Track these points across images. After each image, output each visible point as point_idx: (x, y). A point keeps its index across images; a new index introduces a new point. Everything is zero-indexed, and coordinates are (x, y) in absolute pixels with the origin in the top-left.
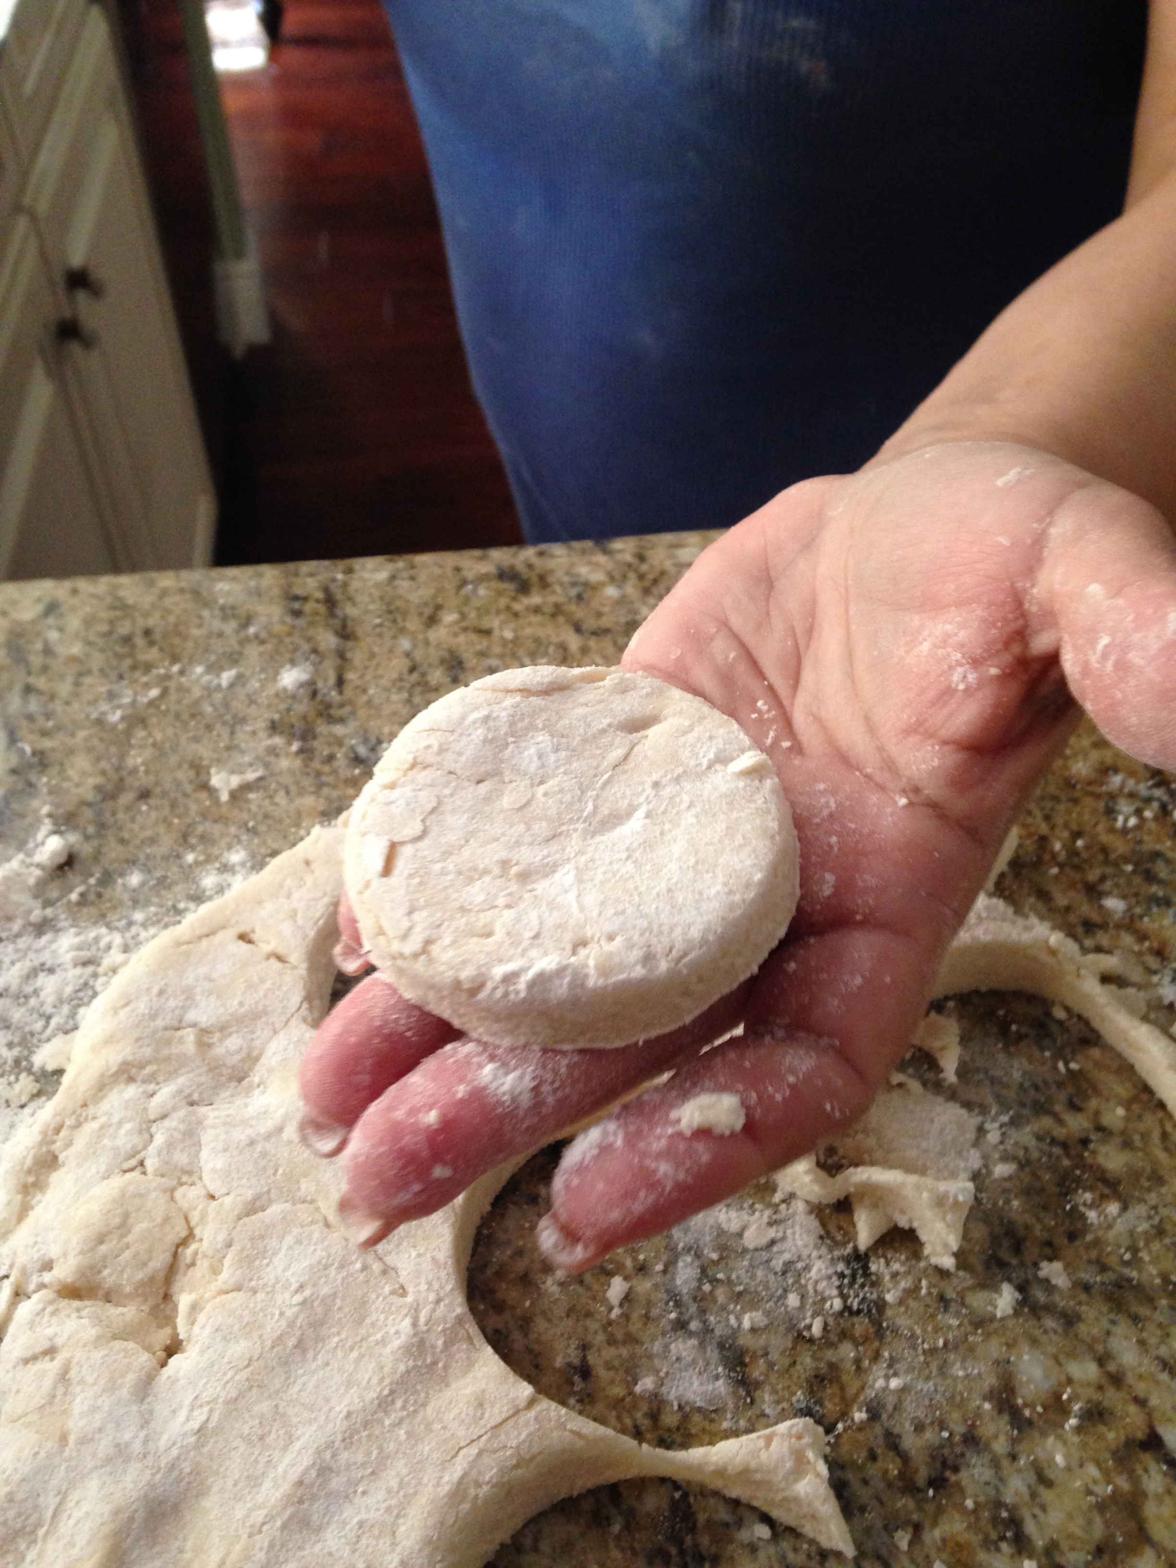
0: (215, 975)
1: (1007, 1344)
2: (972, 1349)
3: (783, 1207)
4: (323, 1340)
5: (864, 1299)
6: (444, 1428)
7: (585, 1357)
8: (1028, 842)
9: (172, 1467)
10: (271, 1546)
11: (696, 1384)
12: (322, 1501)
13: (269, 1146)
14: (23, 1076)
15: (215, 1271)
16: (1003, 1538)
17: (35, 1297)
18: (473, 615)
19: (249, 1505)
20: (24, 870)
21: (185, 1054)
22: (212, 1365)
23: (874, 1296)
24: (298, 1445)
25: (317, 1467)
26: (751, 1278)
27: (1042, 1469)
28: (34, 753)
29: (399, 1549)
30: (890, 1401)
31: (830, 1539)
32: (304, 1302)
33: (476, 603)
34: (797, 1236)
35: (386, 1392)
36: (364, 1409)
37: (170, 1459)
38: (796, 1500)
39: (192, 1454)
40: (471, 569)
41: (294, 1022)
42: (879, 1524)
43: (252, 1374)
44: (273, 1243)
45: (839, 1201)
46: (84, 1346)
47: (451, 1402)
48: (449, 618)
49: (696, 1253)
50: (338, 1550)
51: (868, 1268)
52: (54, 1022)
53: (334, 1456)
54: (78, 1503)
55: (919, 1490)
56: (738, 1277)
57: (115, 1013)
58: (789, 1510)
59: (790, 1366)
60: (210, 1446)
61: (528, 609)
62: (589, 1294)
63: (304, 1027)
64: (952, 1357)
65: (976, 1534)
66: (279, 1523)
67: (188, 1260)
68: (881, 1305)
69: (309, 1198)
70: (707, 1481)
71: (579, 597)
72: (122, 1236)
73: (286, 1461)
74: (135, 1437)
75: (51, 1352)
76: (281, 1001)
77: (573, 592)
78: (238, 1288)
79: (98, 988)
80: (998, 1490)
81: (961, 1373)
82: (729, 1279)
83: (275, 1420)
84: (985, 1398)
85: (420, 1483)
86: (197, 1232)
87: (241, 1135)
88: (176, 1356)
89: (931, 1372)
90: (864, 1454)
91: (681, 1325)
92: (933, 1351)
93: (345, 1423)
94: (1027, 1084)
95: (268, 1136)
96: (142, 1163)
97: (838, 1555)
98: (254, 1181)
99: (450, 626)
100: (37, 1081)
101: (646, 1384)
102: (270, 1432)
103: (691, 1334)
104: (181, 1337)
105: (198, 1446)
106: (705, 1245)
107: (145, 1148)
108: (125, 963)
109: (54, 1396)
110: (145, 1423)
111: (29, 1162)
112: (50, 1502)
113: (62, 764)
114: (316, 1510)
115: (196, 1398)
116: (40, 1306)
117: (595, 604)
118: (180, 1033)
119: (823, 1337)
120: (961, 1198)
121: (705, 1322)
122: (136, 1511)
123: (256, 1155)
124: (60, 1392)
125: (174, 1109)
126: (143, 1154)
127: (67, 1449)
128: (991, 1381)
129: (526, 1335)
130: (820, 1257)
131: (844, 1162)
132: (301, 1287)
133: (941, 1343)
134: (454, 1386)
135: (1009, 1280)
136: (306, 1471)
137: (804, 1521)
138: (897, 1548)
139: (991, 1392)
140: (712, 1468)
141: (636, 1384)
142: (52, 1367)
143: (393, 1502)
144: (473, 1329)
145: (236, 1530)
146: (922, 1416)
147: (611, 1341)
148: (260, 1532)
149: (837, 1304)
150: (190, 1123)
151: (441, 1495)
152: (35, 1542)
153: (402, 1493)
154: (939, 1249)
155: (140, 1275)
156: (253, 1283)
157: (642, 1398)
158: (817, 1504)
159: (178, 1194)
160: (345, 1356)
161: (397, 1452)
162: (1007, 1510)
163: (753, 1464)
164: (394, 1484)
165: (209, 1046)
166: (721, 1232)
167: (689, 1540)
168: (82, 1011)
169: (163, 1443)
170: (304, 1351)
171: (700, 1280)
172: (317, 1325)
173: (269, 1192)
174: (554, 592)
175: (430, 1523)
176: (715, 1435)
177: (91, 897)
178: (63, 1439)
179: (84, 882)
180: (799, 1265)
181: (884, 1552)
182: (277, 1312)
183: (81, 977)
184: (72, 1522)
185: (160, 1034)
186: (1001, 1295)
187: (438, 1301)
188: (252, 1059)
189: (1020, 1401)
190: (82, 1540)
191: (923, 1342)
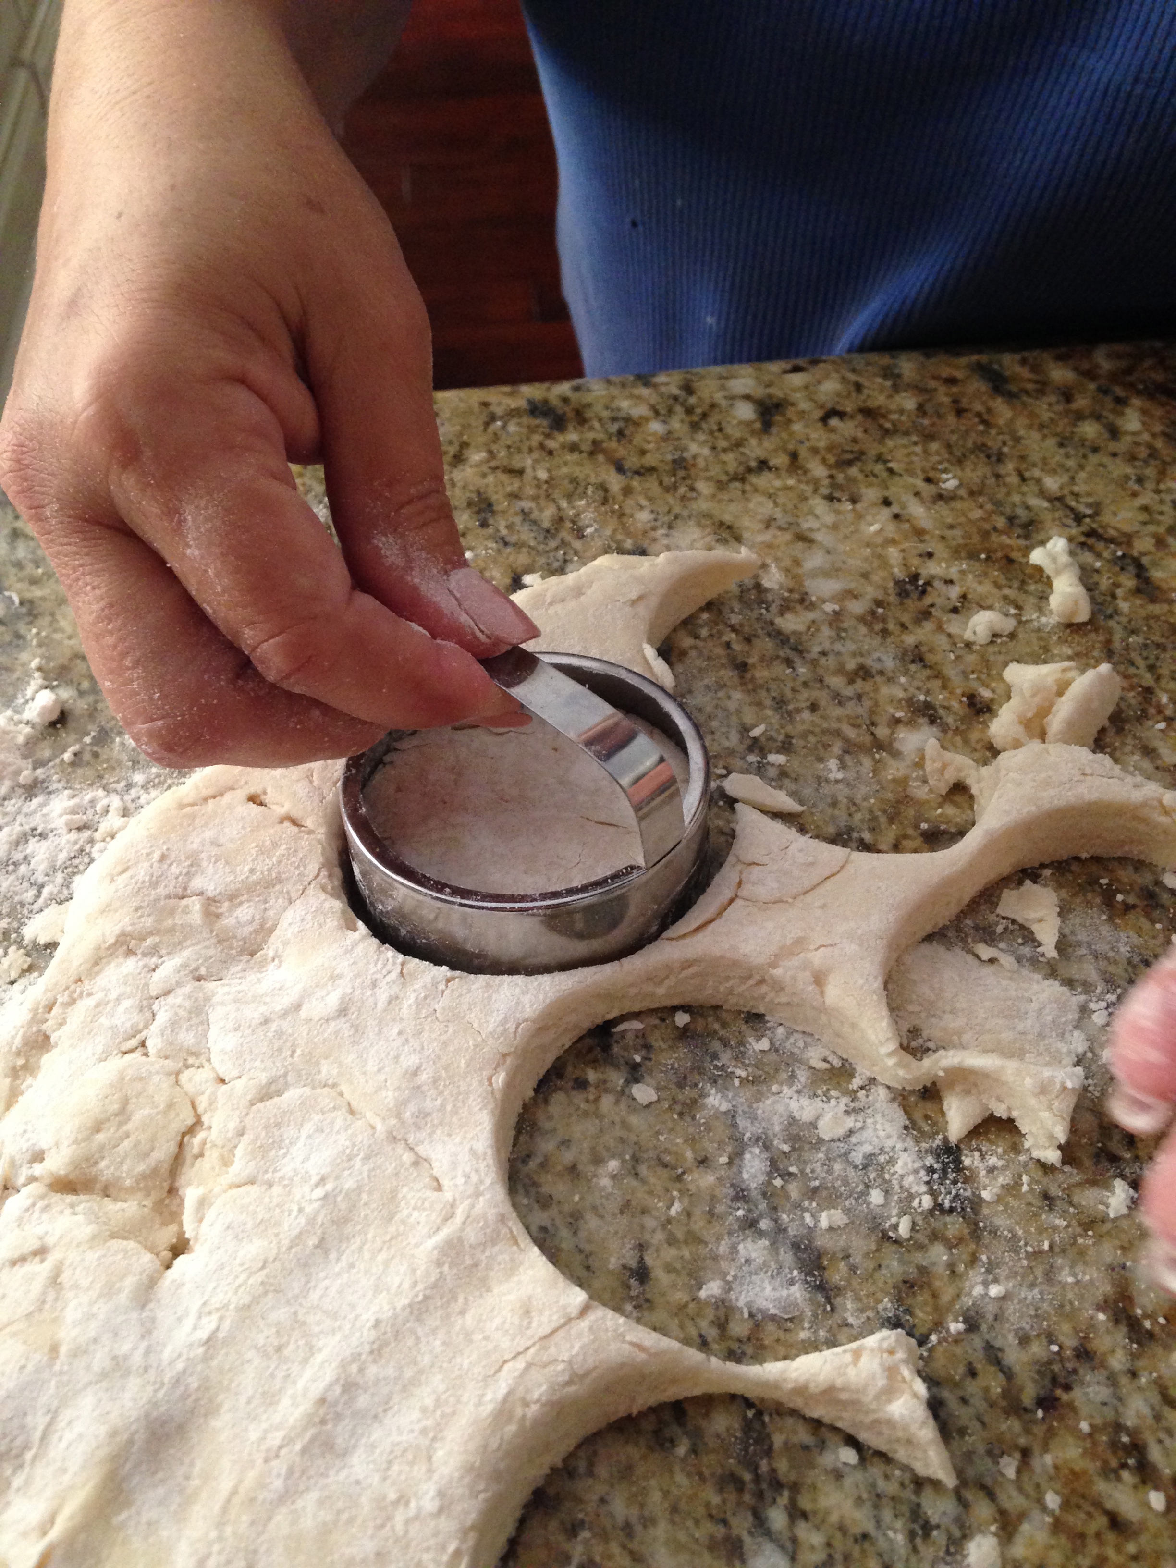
0: (222, 840)
1: (1123, 1248)
2: (1082, 1253)
3: (862, 1093)
4: (348, 1239)
5: (957, 1196)
6: (486, 1338)
7: (642, 1258)
8: (1132, 694)
9: (177, 1381)
10: (291, 1471)
11: (768, 1288)
12: (347, 1420)
13: (285, 1025)
14: (13, 949)
15: (226, 1162)
16: (1124, 1466)
17: (25, 1191)
18: (503, 453)
19: (264, 1426)
20: (12, 728)
21: (191, 926)
22: (222, 1267)
23: (968, 1193)
24: (319, 1358)
25: (342, 1382)
26: (827, 1172)
27: (1166, 1388)
28: (22, 603)
29: (436, 1477)
30: (990, 1309)
31: (927, 1465)
32: (326, 1197)
33: (505, 440)
34: (879, 1126)
35: (420, 1298)
36: (395, 1316)
37: (174, 1373)
38: (890, 1423)
39: (199, 1368)
40: (499, 404)
41: (311, 891)
42: (981, 1449)
43: (267, 1276)
44: (289, 1132)
45: (925, 1087)
46: (78, 1245)
47: (492, 1310)
48: (477, 456)
49: (764, 1144)
50: (366, 1477)
51: (961, 1162)
52: (46, 891)
53: (361, 1370)
54: (70, 1422)
55: (1025, 1410)
56: (813, 1171)
57: (112, 880)
58: (880, 1433)
59: (874, 1270)
60: (220, 1358)
61: (563, 447)
62: (646, 1188)
63: (323, 896)
64: (1060, 1261)
65: (1093, 1460)
66: (298, 1447)
67: (196, 1150)
68: (976, 1203)
69: (330, 1082)
70: (784, 1400)
71: (621, 433)
72: (121, 1124)
73: (308, 1373)
74: (134, 1349)
75: (41, 1252)
76: (298, 867)
77: (614, 428)
78: (252, 1182)
79: (95, 855)
80: (1117, 1411)
81: (1070, 1280)
82: (802, 1172)
83: (293, 1329)
84: (1099, 1308)
85: (459, 1401)
86: (205, 1119)
87: (254, 1013)
88: (181, 1257)
89: (1036, 1278)
90: (961, 1369)
91: (750, 1224)
92: (1037, 1254)
93: (373, 1332)
94: (1136, 959)
95: (285, 1014)
96: (143, 1044)
97: (936, 1484)
98: (269, 1063)
99: (477, 465)
100: (28, 955)
101: (712, 1289)
102: (288, 1343)
103: (761, 1234)
104: (187, 1236)
105: (206, 1359)
106: (775, 1135)
107: (146, 1027)
108: (123, 828)
109: (44, 1302)
110: (146, 1333)
111: (18, 1042)
112: (38, 1421)
113: (53, 614)
114: (341, 1433)
115: (204, 1304)
116: (29, 1202)
117: (638, 440)
118: (184, 902)
119: (911, 1238)
120: (1069, 1085)
121: (776, 1221)
122: (136, 1432)
123: (270, 1035)
124: (51, 1297)
125: (179, 984)
126: (144, 1034)
127: (58, 1362)
128: (1105, 1288)
129: (575, 1233)
130: (905, 1150)
131: (931, 1045)
132: (323, 1180)
133: (1046, 1246)
134: (496, 1291)
135: (1123, 1176)
136: (330, 1386)
137: (896, 1446)
138: (1003, 1475)
139: (1106, 1302)
140: (790, 1386)
141: (700, 1288)
142: (40, 1269)
143: (429, 1423)
144: (517, 1228)
145: (250, 1454)
146: (1028, 1327)
147: (672, 1241)
148: (277, 1456)
149: (927, 1202)
150: (196, 1000)
151: (484, 1414)
152: (21, 1466)
153: (439, 1413)
154: (1043, 1141)
155: (141, 1167)
156: (269, 1176)
157: (707, 1303)
158: (914, 1428)
159: (184, 1077)
160: (373, 1258)
161: (432, 1366)
162: (1129, 1435)
163: (839, 1383)
164: (429, 1402)
165: (218, 916)
166: (793, 1121)
167: (764, 1466)
168: (77, 879)
169: (167, 1354)
170: (326, 1252)
171: (769, 1174)
172: (340, 1222)
173: (285, 1075)
174: (592, 428)
175: (471, 1446)
176: (791, 1346)
177: (87, 756)
178: (54, 1349)
179: (79, 740)
180: (882, 1159)
181: (988, 1482)
182: (295, 1208)
183: (76, 843)
184: (63, 1445)
185: (162, 903)
186: (1113, 1193)
187: (477, 1194)
188: (265, 931)
189: (1139, 1312)
190: (74, 1466)
191: (1026, 1244)
